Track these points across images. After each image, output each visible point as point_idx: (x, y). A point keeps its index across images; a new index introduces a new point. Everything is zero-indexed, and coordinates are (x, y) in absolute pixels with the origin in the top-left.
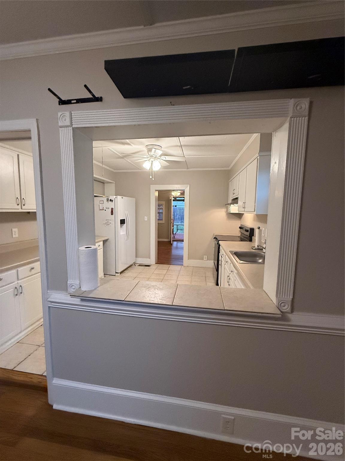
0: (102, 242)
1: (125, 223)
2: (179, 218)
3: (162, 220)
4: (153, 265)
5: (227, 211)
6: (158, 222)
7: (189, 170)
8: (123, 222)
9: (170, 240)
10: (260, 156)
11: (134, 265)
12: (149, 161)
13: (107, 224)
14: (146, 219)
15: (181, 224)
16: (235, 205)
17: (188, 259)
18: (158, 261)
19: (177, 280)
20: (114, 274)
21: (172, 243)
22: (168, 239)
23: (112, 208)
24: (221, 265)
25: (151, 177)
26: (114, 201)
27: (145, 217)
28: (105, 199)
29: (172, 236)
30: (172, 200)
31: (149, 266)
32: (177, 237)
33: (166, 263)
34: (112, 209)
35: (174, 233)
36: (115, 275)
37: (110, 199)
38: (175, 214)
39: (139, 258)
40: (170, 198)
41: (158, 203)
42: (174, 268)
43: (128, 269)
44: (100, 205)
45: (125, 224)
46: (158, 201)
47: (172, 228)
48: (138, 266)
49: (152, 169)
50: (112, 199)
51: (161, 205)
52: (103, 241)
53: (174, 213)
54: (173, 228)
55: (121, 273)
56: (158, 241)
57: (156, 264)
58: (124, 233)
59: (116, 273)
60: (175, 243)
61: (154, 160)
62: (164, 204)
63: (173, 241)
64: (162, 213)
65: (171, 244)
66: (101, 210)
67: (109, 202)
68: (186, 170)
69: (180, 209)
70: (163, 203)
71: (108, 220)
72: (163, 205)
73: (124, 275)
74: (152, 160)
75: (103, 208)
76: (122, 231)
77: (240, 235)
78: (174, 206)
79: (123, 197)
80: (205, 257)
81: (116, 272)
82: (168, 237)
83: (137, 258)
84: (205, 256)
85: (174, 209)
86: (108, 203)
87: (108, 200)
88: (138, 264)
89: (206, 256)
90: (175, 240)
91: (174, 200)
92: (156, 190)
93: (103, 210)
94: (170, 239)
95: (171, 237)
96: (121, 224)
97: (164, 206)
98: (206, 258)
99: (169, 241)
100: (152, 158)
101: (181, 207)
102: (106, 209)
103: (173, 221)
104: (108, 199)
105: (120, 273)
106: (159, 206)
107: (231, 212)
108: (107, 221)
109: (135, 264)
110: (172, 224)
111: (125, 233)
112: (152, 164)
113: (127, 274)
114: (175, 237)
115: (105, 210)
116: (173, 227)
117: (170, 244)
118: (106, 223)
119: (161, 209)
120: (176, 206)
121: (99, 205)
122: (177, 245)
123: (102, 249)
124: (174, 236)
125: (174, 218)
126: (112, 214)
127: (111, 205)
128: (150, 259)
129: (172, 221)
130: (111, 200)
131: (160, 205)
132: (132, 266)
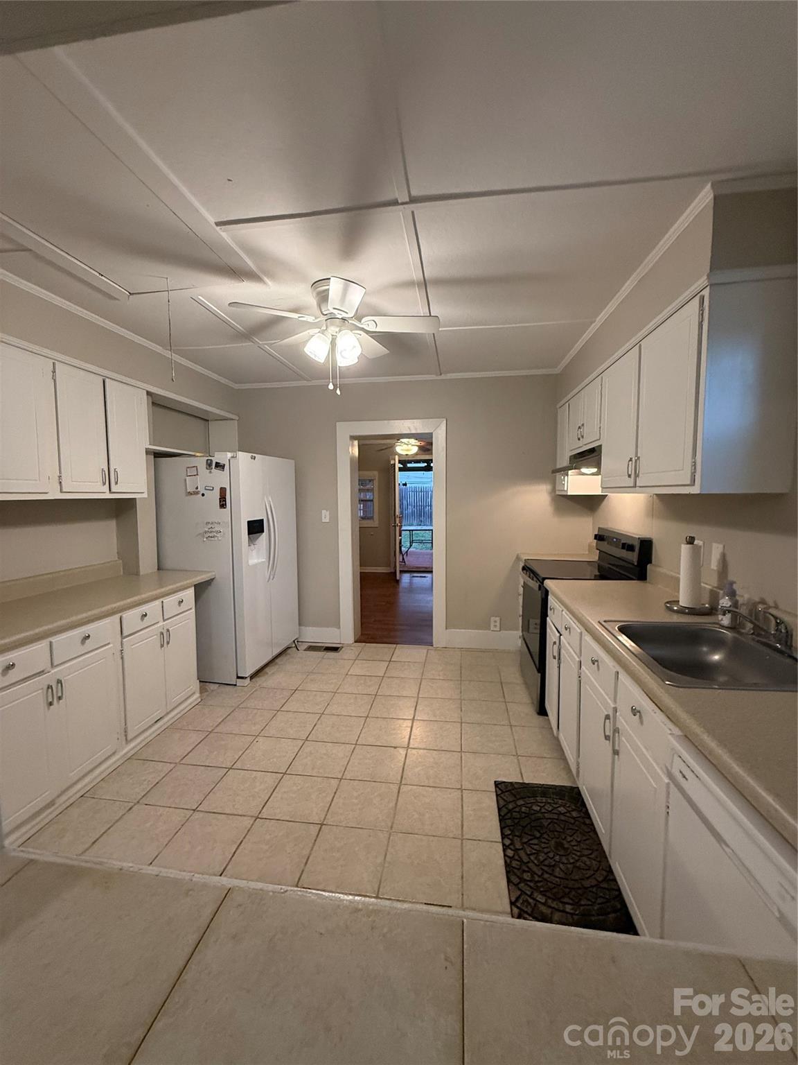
0: (191, 591)
1: (263, 532)
2: (413, 513)
3: (372, 518)
4: (349, 645)
5: (554, 489)
6: (360, 524)
7: (443, 377)
8: (255, 528)
9: (393, 571)
10: (711, 285)
11: (295, 649)
12: (323, 334)
13: (210, 534)
14: (326, 516)
15: (419, 528)
16: (584, 470)
17: (446, 629)
18: (362, 634)
19: (418, 698)
20: (233, 680)
21: (398, 578)
22: (389, 566)
23: (221, 488)
24: (559, 659)
25: (331, 387)
26: (227, 467)
27: (324, 512)
28: (201, 462)
29: (399, 558)
30: (397, 469)
31: (335, 649)
32: (410, 561)
33: (385, 640)
34: (223, 491)
35: (403, 549)
36: (235, 685)
37: (217, 463)
38: (405, 502)
39: (306, 626)
40: (392, 462)
41: (359, 477)
42: (408, 654)
43: (277, 661)
44: (187, 480)
45: (264, 535)
46: (359, 470)
47: (398, 538)
48: (305, 650)
49: (334, 361)
50: (222, 462)
51: (370, 481)
52: (195, 586)
53: (401, 500)
54: (401, 540)
55: (252, 677)
56: (361, 573)
57: (355, 642)
58: (260, 561)
59: (238, 677)
60: (406, 578)
61: (340, 331)
62: (377, 478)
63: (401, 572)
64: (372, 501)
65: (398, 582)
66: (190, 494)
67: (214, 470)
68: (433, 377)
69: (415, 491)
70: (375, 474)
71: (212, 523)
72: (373, 480)
73: (264, 685)
74: (333, 330)
75: (197, 488)
76: (255, 556)
77: (597, 558)
78: (401, 484)
79: (254, 455)
80: (495, 622)
81: (239, 675)
82: (390, 561)
83: (303, 628)
84: (493, 619)
85: (401, 491)
86: (210, 472)
87: (209, 464)
88: (306, 646)
89: (498, 619)
90: (406, 569)
91: (400, 469)
92: (353, 438)
93: (197, 493)
94: (392, 566)
95: (395, 562)
96: (249, 534)
97: (376, 483)
98: (498, 624)
99: (391, 573)
100: (332, 325)
101: (417, 485)
102: (205, 492)
103: (401, 522)
104: (211, 460)
105: (249, 679)
106: (362, 482)
107: (569, 494)
108: (210, 526)
109: (296, 644)
110: (398, 528)
111: (263, 559)
112: (333, 344)
113: (273, 679)
114: (406, 560)
115: (203, 495)
116: (400, 536)
117: (392, 579)
118: (206, 532)
119: (368, 490)
120: (405, 485)
121: (185, 480)
122: (411, 583)
123: (193, 610)
124: (403, 559)
125: (402, 513)
126: (223, 506)
127: (219, 479)
128: (339, 628)
129: (398, 520)
130: (218, 465)
131: (365, 480)
132: (289, 651)
